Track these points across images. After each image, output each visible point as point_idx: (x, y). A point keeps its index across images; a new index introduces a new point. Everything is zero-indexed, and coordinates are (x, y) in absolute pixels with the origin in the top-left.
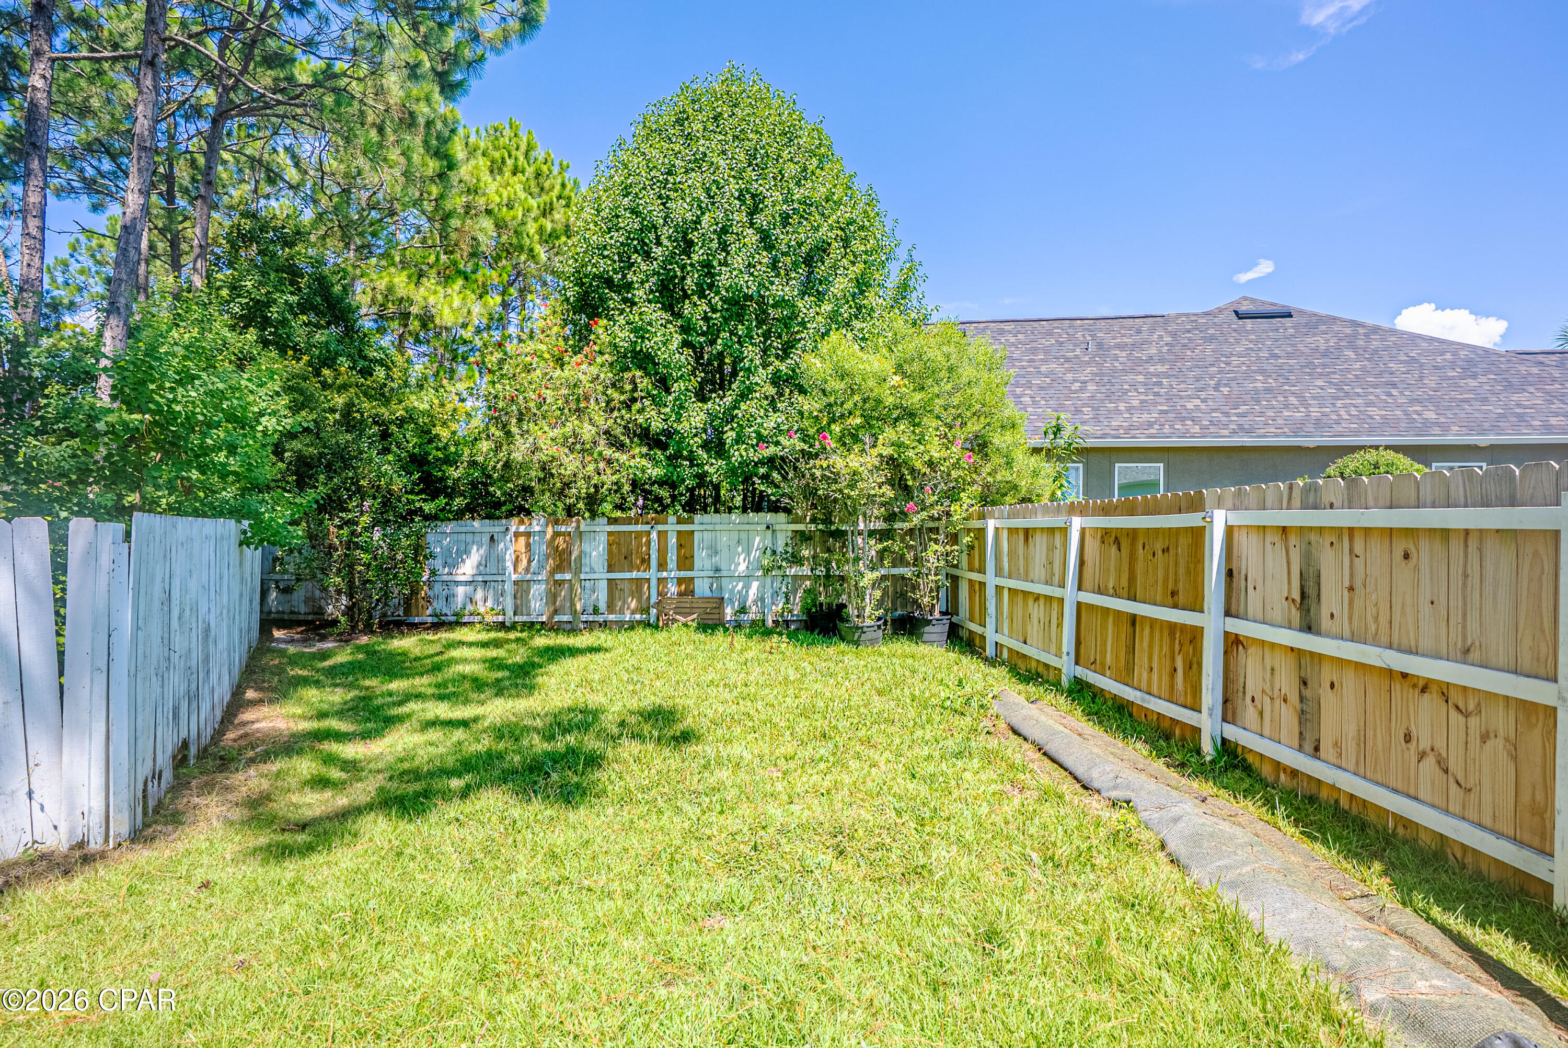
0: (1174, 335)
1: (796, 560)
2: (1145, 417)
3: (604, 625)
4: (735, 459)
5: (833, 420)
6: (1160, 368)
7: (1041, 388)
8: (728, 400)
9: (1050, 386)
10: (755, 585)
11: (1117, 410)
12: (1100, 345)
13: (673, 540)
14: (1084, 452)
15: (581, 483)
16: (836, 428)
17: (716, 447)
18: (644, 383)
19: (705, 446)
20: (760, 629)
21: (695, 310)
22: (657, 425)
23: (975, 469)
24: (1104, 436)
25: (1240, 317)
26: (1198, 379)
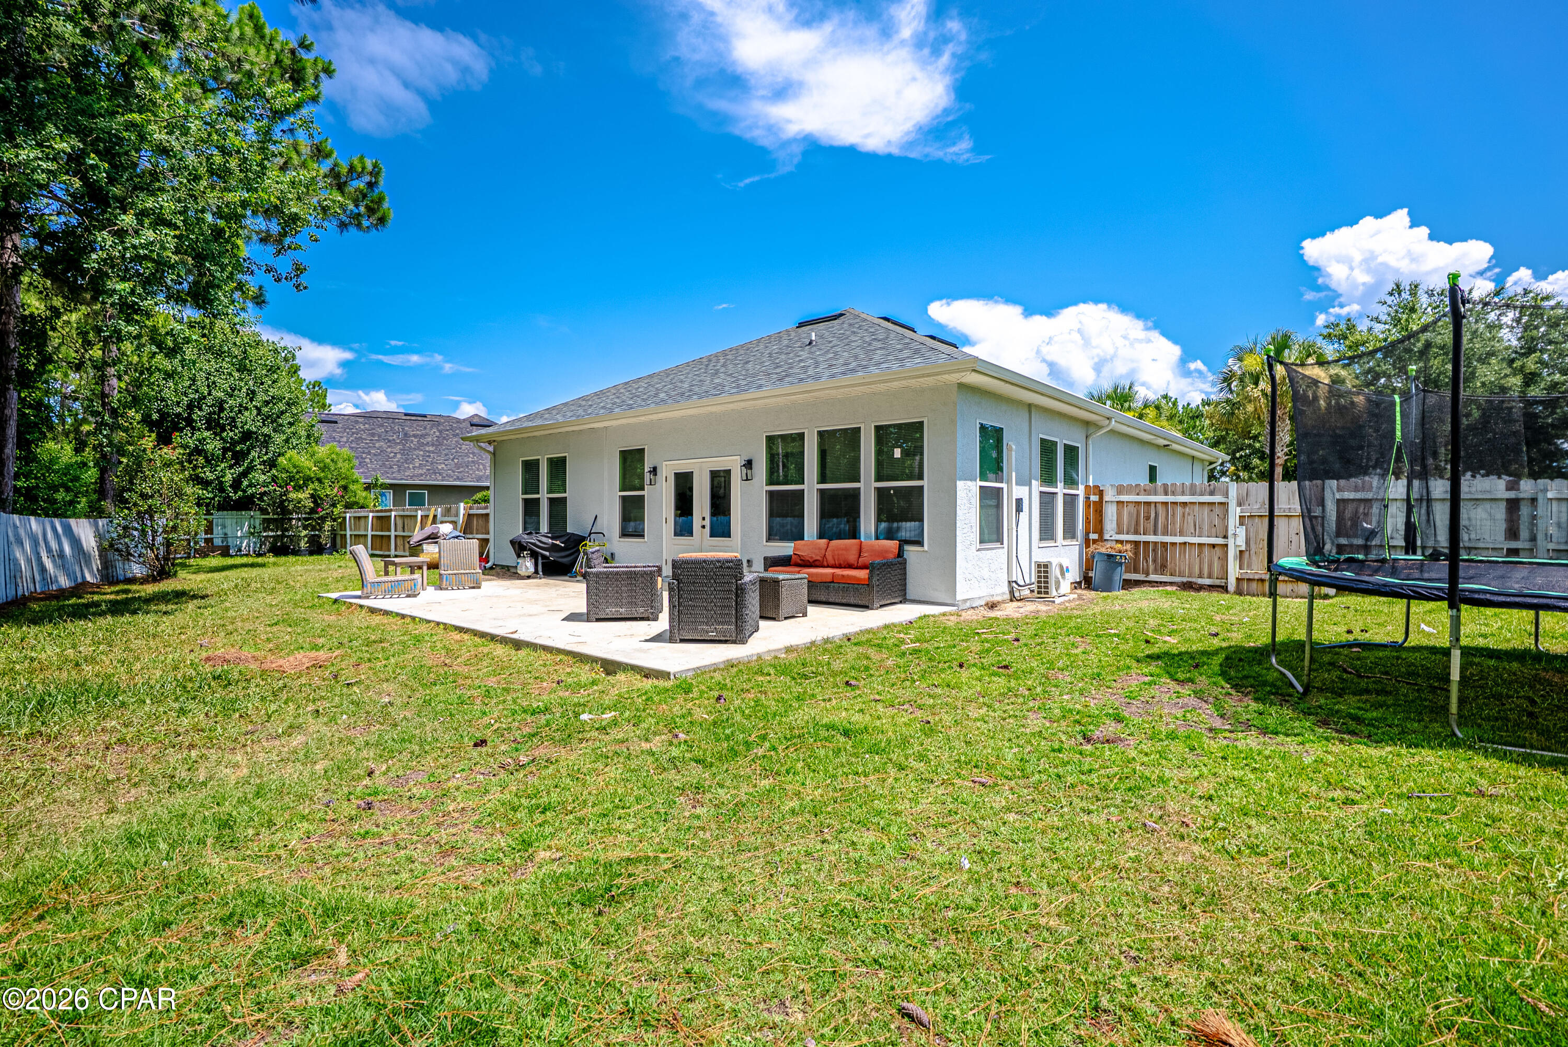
0: (440, 432)
1: (265, 530)
2: (420, 471)
5: (291, 481)
6: (431, 449)
7: (375, 455)
8: (241, 469)
9: (379, 454)
10: (246, 540)
11: (408, 467)
12: (406, 435)
14: (392, 486)
16: (292, 484)
21: (228, 435)
23: (343, 497)
24: (402, 479)
25: (472, 425)
26: (446, 455)
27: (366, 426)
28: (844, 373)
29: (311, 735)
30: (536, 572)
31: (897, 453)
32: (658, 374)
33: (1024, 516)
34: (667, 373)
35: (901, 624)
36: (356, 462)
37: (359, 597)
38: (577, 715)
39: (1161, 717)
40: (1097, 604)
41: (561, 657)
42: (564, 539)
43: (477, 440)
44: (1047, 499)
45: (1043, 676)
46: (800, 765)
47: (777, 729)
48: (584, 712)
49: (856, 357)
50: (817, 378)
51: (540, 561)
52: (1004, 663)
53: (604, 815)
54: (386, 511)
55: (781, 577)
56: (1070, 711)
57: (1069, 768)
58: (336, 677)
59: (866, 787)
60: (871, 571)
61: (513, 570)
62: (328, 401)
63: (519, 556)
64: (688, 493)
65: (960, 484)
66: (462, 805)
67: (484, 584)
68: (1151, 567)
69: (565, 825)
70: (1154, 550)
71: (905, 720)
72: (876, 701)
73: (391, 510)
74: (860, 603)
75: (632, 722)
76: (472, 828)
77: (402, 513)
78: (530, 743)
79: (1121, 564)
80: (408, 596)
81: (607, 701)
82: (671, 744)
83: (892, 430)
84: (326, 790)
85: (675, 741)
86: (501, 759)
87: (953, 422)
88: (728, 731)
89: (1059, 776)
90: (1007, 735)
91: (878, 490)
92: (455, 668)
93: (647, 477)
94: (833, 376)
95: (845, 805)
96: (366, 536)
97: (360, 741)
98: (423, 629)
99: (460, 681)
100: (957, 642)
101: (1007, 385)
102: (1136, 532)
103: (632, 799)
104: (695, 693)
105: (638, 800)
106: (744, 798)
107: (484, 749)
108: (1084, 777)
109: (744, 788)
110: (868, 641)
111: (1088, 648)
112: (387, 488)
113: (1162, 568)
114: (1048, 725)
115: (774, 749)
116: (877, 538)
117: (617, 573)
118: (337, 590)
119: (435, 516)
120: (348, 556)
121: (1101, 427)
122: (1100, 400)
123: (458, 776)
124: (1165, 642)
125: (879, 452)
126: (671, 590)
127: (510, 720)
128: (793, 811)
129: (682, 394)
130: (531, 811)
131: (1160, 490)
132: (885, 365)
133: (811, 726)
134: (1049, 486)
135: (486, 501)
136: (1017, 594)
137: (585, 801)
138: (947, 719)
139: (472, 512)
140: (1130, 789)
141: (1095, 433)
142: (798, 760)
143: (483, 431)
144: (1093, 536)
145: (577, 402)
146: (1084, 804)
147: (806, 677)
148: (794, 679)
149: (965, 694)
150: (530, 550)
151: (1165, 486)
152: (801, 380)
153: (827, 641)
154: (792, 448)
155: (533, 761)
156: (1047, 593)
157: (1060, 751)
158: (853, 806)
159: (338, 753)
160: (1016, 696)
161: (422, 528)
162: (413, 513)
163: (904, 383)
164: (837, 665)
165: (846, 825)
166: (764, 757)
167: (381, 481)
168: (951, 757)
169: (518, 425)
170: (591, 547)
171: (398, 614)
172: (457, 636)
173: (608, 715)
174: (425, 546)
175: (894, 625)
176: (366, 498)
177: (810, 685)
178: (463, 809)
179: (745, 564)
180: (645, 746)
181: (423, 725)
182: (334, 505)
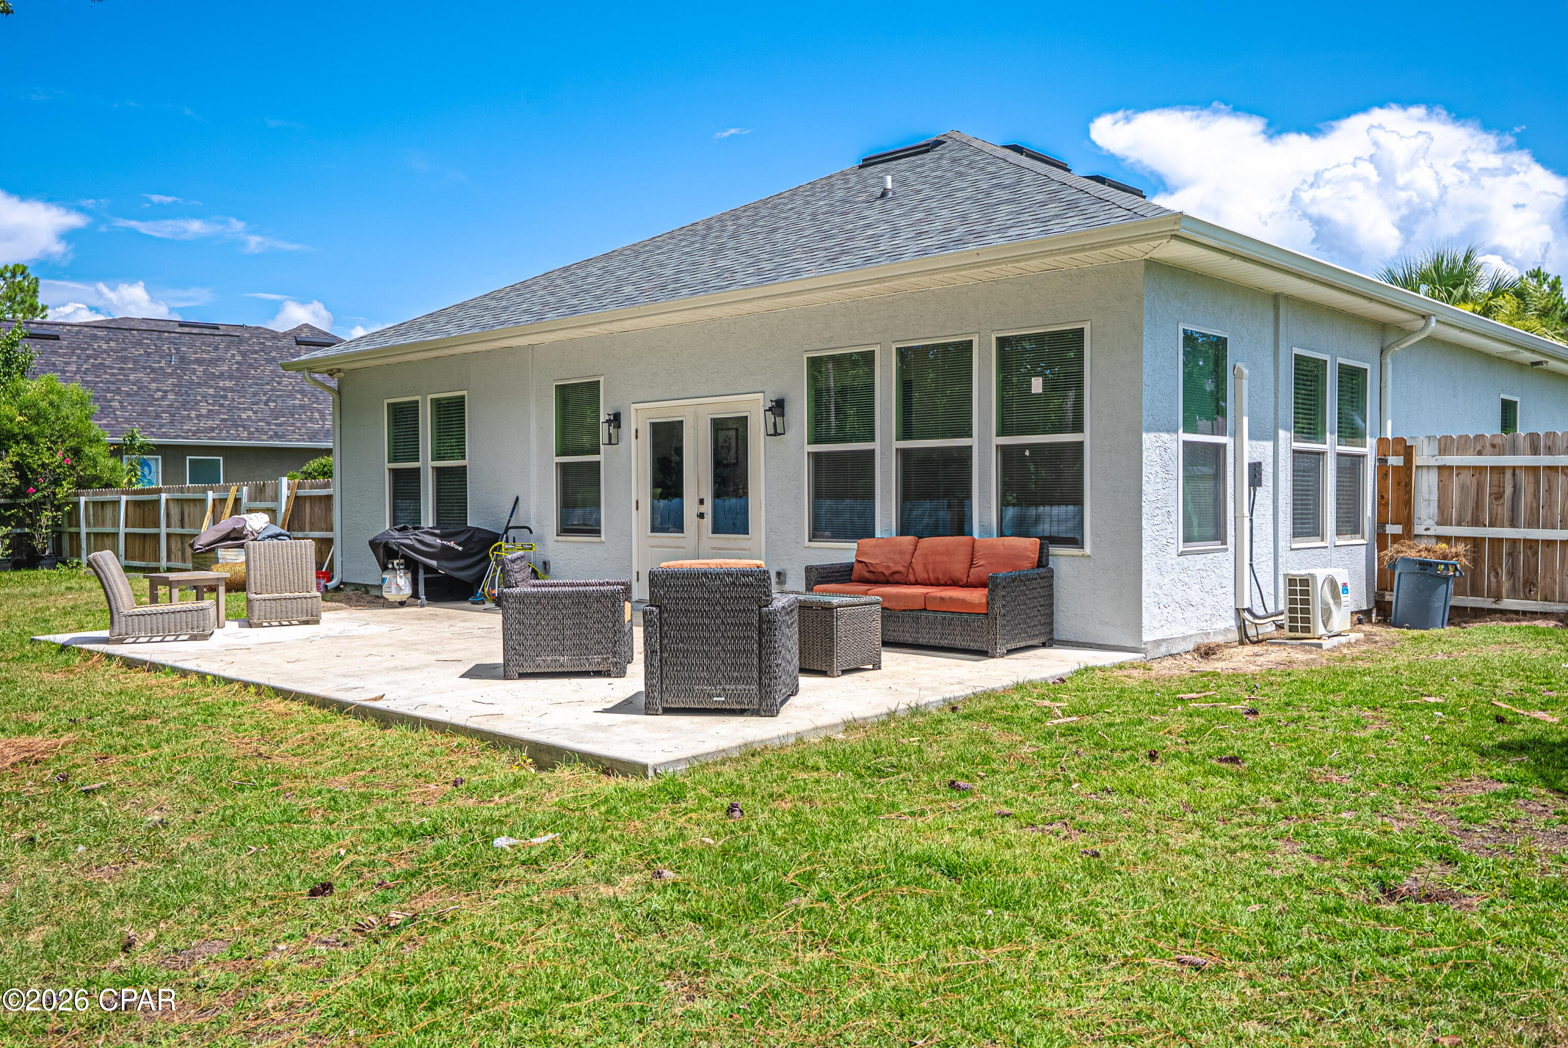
0: (244, 354)
2: (210, 423)
6: (228, 384)
7: (128, 394)
9: (136, 394)
11: (189, 416)
12: (183, 359)
14: (159, 449)
23: (73, 467)
24: (177, 437)
25: (298, 343)
26: (255, 394)
27: (112, 344)
28: (942, 247)
29: (21, 881)
30: (415, 595)
31: (1037, 385)
32: (621, 252)
33: (1264, 494)
34: (636, 250)
35: (1044, 682)
36: (96, 408)
37: (106, 641)
38: (488, 839)
39: (1531, 857)
40: (1402, 650)
41: (460, 739)
42: (462, 538)
43: (309, 368)
44: (1306, 463)
45: (1303, 776)
46: (872, 926)
47: (832, 863)
48: (499, 834)
49: (964, 218)
50: (895, 256)
51: (421, 576)
52: (1230, 753)
53: (537, 1013)
54: (150, 492)
55: (836, 601)
56: (1355, 840)
57: (1356, 942)
58: (64, 779)
59: (988, 966)
60: (992, 591)
61: (374, 592)
62: (40, 301)
63: (385, 568)
64: (675, 458)
65: (1148, 438)
66: (289, 998)
67: (325, 616)
68: (1506, 586)
69: (468, 1031)
70: (1510, 554)
71: (1056, 849)
72: (1004, 816)
73: (159, 491)
74: (974, 646)
75: (583, 850)
76: (306, 1038)
77: (178, 496)
78: (407, 889)
79: (1446, 579)
80: (193, 638)
81: (539, 814)
82: (650, 888)
83: (1027, 345)
84: (46, 979)
85: (657, 883)
86: (357, 916)
87: (1137, 330)
88: (747, 867)
89: (1338, 958)
90: (1239, 880)
91: (1004, 450)
92: (276, 760)
93: (604, 430)
94: (924, 252)
95: (953, 997)
96: (116, 535)
97: (109, 890)
98: (220, 694)
99: (286, 784)
100: (1144, 714)
101: (1236, 261)
102: (1476, 522)
103: (584, 984)
104: (691, 801)
105: (595, 985)
106: (777, 984)
107: (328, 900)
108: (1385, 962)
109: (777, 966)
110: (989, 711)
111: (1387, 729)
112: (151, 452)
113: (1528, 587)
114: (1314, 864)
115: (828, 898)
116: (1001, 534)
117: (555, 596)
118: (66, 629)
119: (237, 501)
120: (84, 569)
121: (1411, 333)
122: (1407, 282)
123: (281, 947)
124: (1535, 721)
125: (1004, 384)
126: (647, 624)
127: (372, 849)
128: (861, 1007)
129: (663, 287)
130: (410, 1006)
131: (1523, 444)
132: (1012, 232)
133: (890, 857)
134: (1308, 440)
135: (326, 473)
136: (1251, 632)
137: (502, 988)
138: (1130, 850)
139: (301, 492)
140: (1475, 987)
141: (1397, 343)
142: (870, 918)
143: (320, 353)
144: (1393, 529)
145: (480, 304)
146: (1387, 1010)
147: (879, 773)
148: (860, 776)
149: (1160, 806)
150: (404, 557)
151: (1533, 438)
152: (868, 259)
153: (915, 711)
154: (852, 377)
155: (413, 918)
156: (1307, 630)
157: (1337, 911)
158: (967, 1000)
159: (70, 911)
160: (1253, 811)
161: (215, 521)
162: (199, 496)
163: (1050, 261)
164: (933, 754)
165: (956, 1033)
166: (810, 911)
167: (140, 440)
168: (1138, 916)
169: (379, 343)
170: (509, 552)
171: (174, 670)
172: (280, 706)
173: (543, 839)
174: (221, 553)
175: (1033, 684)
176: (113, 469)
177: (887, 787)
178: (291, 1004)
179: (774, 579)
180: (606, 891)
181: (220, 860)
182: (57, 482)
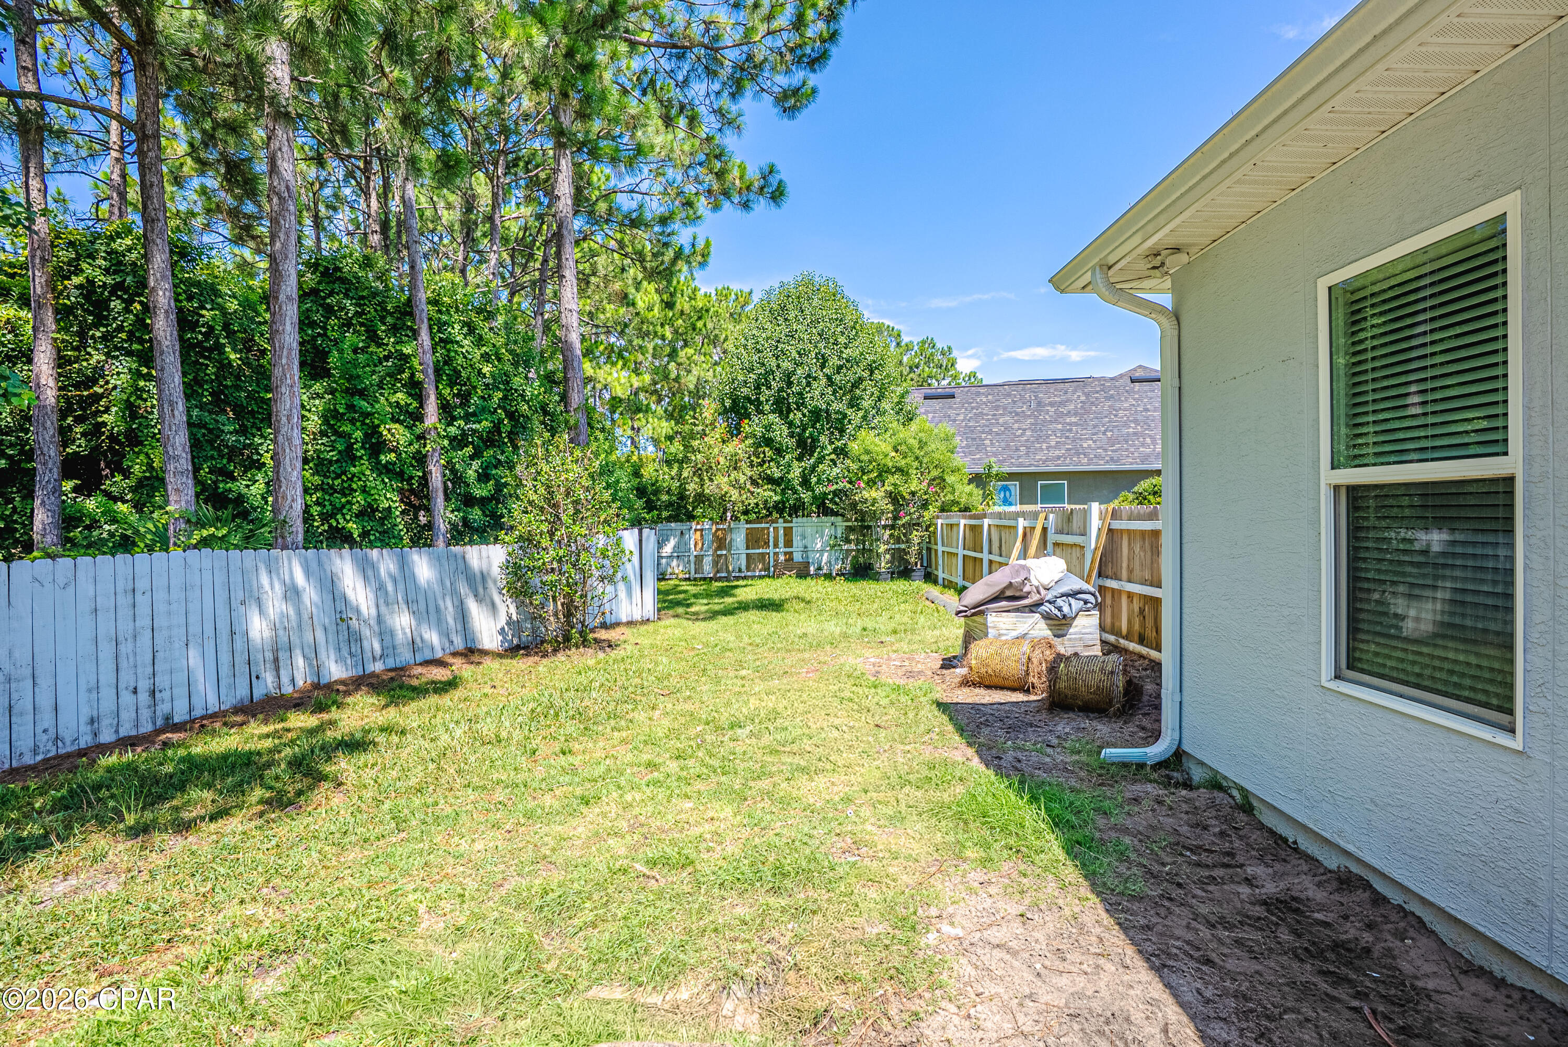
0: (1087, 395)
1: (848, 541)
2: (1057, 453)
3: (745, 578)
4: (817, 492)
5: (864, 473)
6: (1074, 419)
7: (998, 434)
8: (812, 461)
9: (1003, 433)
10: (826, 554)
11: (1041, 448)
12: (1039, 404)
13: (781, 532)
14: (1012, 476)
15: (740, 505)
16: (865, 478)
17: (805, 483)
18: (769, 453)
19: (801, 485)
20: (829, 577)
21: (796, 417)
22: (777, 475)
23: (937, 494)
24: (1030, 465)
25: (1133, 381)
26: (1095, 427)
27: (990, 397)
73: (987, 516)
77: (997, 522)
96: (955, 556)
112: (1007, 479)
119: (1045, 530)
139: (1118, 524)
162: (1011, 523)
167: (999, 469)
176: (972, 496)
182: (925, 505)
